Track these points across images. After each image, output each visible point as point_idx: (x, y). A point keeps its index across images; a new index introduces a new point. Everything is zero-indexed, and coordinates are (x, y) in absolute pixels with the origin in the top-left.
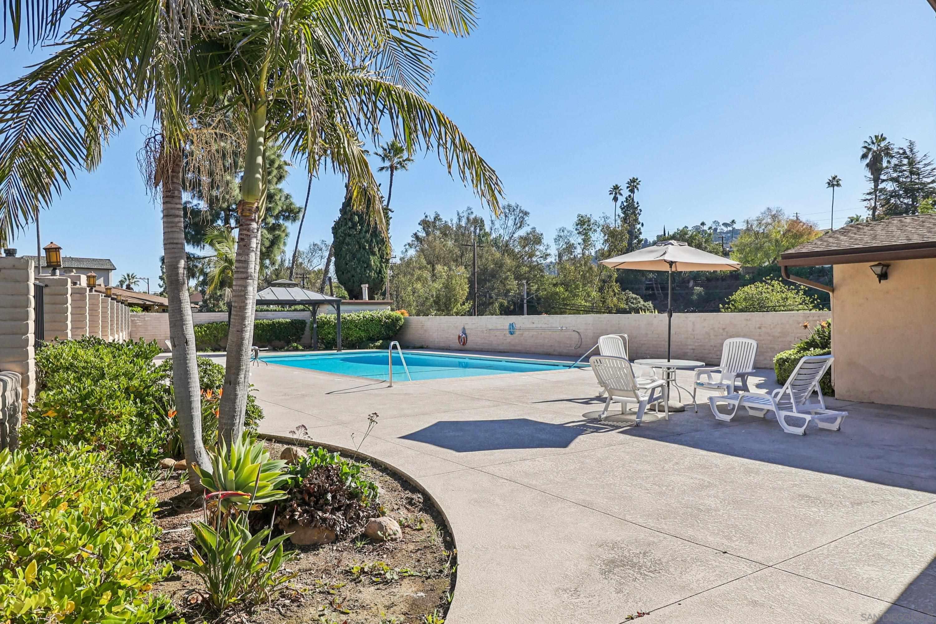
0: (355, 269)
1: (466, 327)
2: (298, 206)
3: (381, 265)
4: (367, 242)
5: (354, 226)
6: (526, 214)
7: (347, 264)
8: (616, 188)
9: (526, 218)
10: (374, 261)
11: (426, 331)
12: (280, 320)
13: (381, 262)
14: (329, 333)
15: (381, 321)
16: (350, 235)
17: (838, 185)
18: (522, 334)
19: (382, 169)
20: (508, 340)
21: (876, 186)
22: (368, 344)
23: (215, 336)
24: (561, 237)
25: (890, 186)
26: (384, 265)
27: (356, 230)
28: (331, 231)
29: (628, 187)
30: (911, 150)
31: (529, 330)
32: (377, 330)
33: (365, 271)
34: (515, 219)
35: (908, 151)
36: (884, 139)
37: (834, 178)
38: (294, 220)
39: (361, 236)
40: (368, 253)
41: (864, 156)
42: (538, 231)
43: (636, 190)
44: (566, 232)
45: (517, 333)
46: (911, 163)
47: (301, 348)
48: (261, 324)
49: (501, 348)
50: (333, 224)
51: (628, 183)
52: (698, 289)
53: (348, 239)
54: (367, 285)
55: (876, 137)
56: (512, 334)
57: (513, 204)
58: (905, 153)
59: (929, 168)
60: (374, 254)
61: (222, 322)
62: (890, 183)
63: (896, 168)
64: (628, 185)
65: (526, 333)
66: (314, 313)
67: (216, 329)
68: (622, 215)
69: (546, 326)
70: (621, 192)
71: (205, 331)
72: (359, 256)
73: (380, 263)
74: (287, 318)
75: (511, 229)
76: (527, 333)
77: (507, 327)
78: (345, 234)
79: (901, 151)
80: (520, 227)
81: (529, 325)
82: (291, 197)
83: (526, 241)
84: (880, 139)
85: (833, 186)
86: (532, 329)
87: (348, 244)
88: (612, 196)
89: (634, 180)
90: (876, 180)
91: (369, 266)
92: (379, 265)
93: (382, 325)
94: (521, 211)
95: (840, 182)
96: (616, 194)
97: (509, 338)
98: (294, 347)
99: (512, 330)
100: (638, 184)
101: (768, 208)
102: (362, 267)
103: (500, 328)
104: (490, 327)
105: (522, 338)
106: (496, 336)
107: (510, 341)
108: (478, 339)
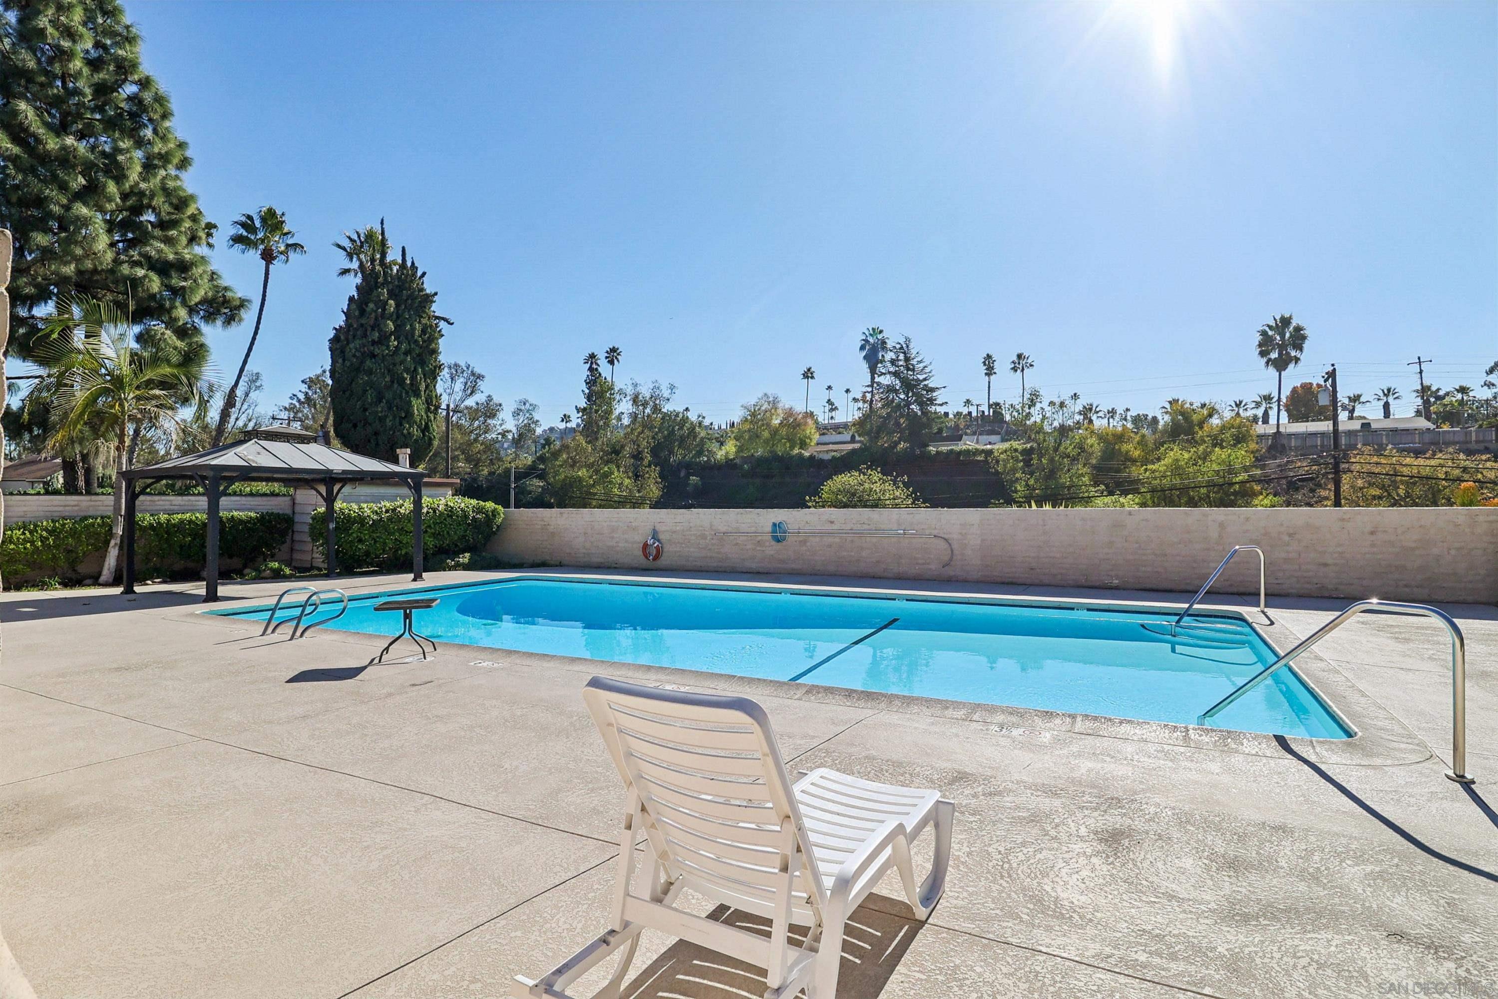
0: (382, 420)
1: (659, 528)
2: (239, 295)
3: (428, 416)
4: (407, 370)
5: (384, 339)
6: (480, 377)
7: (365, 410)
8: (592, 356)
9: (480, 383)
10: (417, 406)
11: (553, 534)
12: (235, 513)
13: (428, 410)
14: (360, 541)
15: (466, 516)
16: (373, 356)
17: (812, 377)
18: (804, 542)
19: (345, 272)
20: (769, 552)
21: (873, 378)
22: (444, 561)
23: (69, 552)
24: (521, 410)
25: (886, 380)
26: (432, 416)
27: (388, 347)
28: (327, 345)
29: (607, 358)
30: (907, 347)
31: (822, 534)
32: (460, 533)
33: (401, 424)
34: (466, 383)
35: (904, 346)
36: (881, 332)
37: (809, 370)
38: (230, 320)
39: (398, 359)
40: (407, 393)
41: (862, 348)
42: (496, 399)
43: (616, 361)
44: (528, 405)
45: (794, 539)
46: (907, 359)
47: (288, 571)
48: (190, 521)
49: (751, 565)
50: (332, 334)
51: (607, 352)
52: (694, 479)
53: (368, 363)
54: (408, 451)
55: (873, 329)
56: (780, 541)
57: (463, 364)
58: (902, 348)
59: (922, 365)
60: (417, 395)
61: (86, 518)
62: (888, 376)
63: (893, 362)
64: (607, 355)
65: (815, 540)
66: (330, 500)
67: (73, 533)
68: (587, 391)
70: (598, 362)
71: (43, 540)
72: (389, 395)
73: (426, 413)
74: (250, 510)
75: (458, 395)
76: (817, 539)
77: (769, 528)
78: (363, 354)
79: (898, 346)
80: (471, 394)
81: (820, 526)
82: (219, 277)
83: (474, 413)
84: (876, 331)
85: (808, 377)
86: (830, 533)
87: (370, 372)
88: (588, 365)
89: (614, 350)
90: (873, 371)
91: (409, 415)
92: (425, 417)
93: (469, 524)
94: (473, 374)
95: (815, 375)
96: (592, 363)
97: (772, 549)
98: (272, 570)
99: (777, 532)
100: (618, 354)
101: (766, 394)
102: (395, 417)
103: (753, 529)
104: (723, 529)
105: (804, 548)
106: (737, 544)
107: (772, 552)
108: (692, 550)
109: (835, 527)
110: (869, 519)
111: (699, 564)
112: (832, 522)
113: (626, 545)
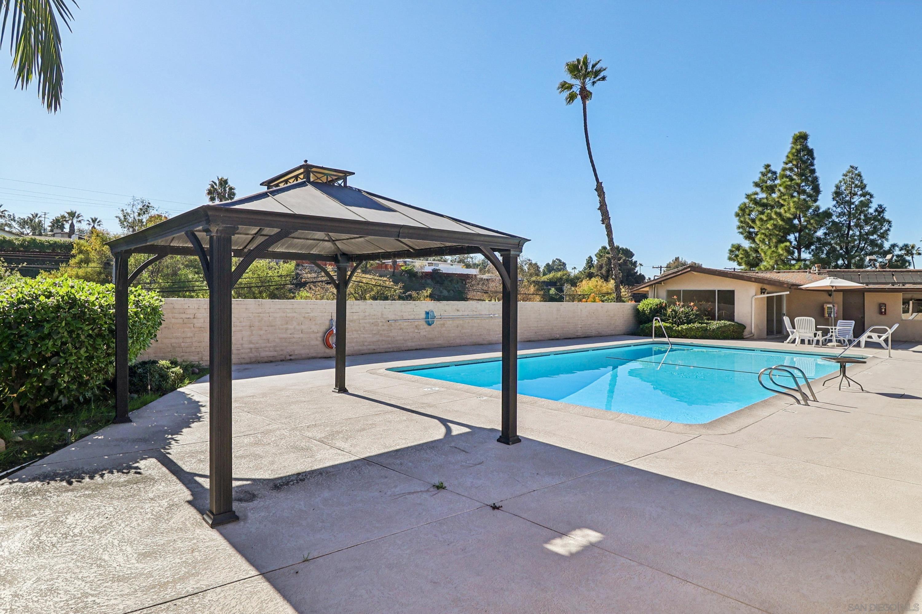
18: (444, 324)
20: (423, 333)
31: (453, 318)
45: (437, 323)
49: (410, 344)
56: (429, 324)
65: (449, 323)
69: (475, 313)
76: (451, 322)
77: (423, 316)
81: (452, 313)
86: (458, 318)
97: (425, 330)
99: (429, 318)
103: (413, 317)
104: (391, 317)
105: (444, 329)
106: (401, 329)
107: (425, 333)
108: (366, 336)
109: (460, 313)
110: (476, 308)
111: (372, 347)
112: (458, 310)
113: (301, 335)
